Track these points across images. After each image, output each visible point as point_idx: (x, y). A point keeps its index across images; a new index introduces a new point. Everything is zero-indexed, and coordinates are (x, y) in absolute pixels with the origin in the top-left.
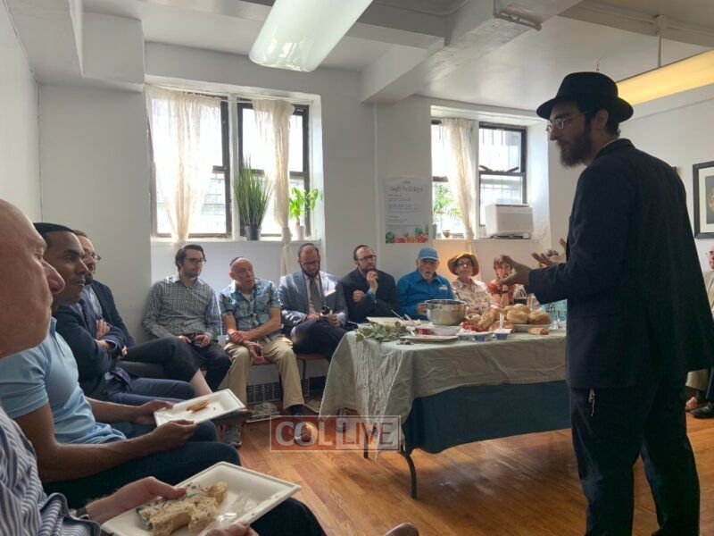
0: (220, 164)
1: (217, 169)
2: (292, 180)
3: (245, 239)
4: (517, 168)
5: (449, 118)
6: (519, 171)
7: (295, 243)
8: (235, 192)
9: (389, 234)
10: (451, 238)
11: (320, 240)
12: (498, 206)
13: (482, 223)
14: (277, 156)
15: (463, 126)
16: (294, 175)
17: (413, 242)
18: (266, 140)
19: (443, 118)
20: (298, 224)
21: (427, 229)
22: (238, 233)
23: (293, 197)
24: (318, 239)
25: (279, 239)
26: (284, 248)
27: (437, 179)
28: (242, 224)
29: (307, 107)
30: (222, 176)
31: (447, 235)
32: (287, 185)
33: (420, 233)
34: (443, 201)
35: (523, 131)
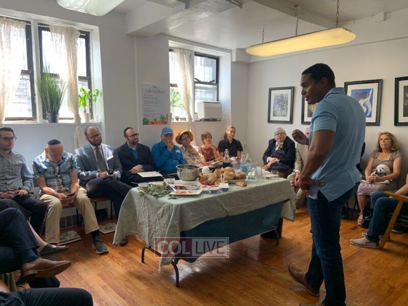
0: (26, 69)
1: (23, 72)
2: (80, 82)
3: (47, 121)
4: (214, 81)
5: (177, 48)
6: (215, 82)
7: (84, 124)
8: (38, 88)
9: (145, 119)
10: (179, 121)
11: (101, 123)
12: (205, 102)
13: (196, 112)
14: (69, 66)
15: (185, 54)
16: (81, 78)
17: (159, 124)
18: (60, 54)
19: (175, 48)
20: (85, 111)
21: (167, 116)
22: (42, 117)
23: (81, 93)
24: (99, 121)
25: (73, 122)
26: (77, 128)
27: (172, 85)
28: (44, 111)
29: (89, 33)
30: (27, 77)
31: (177, 119)
32: (76, 86)
33: (163, 118)
34: (175, 99)
35: (217, 59)
